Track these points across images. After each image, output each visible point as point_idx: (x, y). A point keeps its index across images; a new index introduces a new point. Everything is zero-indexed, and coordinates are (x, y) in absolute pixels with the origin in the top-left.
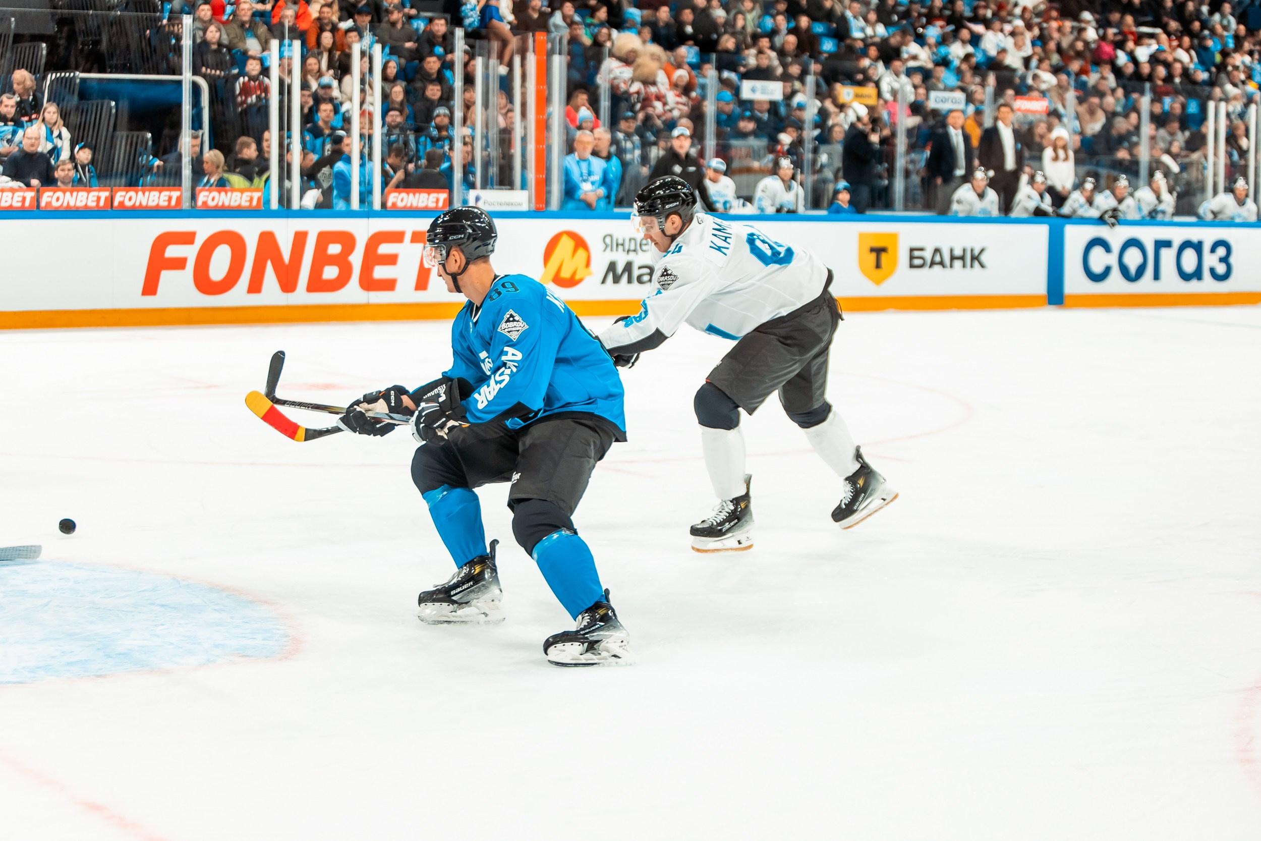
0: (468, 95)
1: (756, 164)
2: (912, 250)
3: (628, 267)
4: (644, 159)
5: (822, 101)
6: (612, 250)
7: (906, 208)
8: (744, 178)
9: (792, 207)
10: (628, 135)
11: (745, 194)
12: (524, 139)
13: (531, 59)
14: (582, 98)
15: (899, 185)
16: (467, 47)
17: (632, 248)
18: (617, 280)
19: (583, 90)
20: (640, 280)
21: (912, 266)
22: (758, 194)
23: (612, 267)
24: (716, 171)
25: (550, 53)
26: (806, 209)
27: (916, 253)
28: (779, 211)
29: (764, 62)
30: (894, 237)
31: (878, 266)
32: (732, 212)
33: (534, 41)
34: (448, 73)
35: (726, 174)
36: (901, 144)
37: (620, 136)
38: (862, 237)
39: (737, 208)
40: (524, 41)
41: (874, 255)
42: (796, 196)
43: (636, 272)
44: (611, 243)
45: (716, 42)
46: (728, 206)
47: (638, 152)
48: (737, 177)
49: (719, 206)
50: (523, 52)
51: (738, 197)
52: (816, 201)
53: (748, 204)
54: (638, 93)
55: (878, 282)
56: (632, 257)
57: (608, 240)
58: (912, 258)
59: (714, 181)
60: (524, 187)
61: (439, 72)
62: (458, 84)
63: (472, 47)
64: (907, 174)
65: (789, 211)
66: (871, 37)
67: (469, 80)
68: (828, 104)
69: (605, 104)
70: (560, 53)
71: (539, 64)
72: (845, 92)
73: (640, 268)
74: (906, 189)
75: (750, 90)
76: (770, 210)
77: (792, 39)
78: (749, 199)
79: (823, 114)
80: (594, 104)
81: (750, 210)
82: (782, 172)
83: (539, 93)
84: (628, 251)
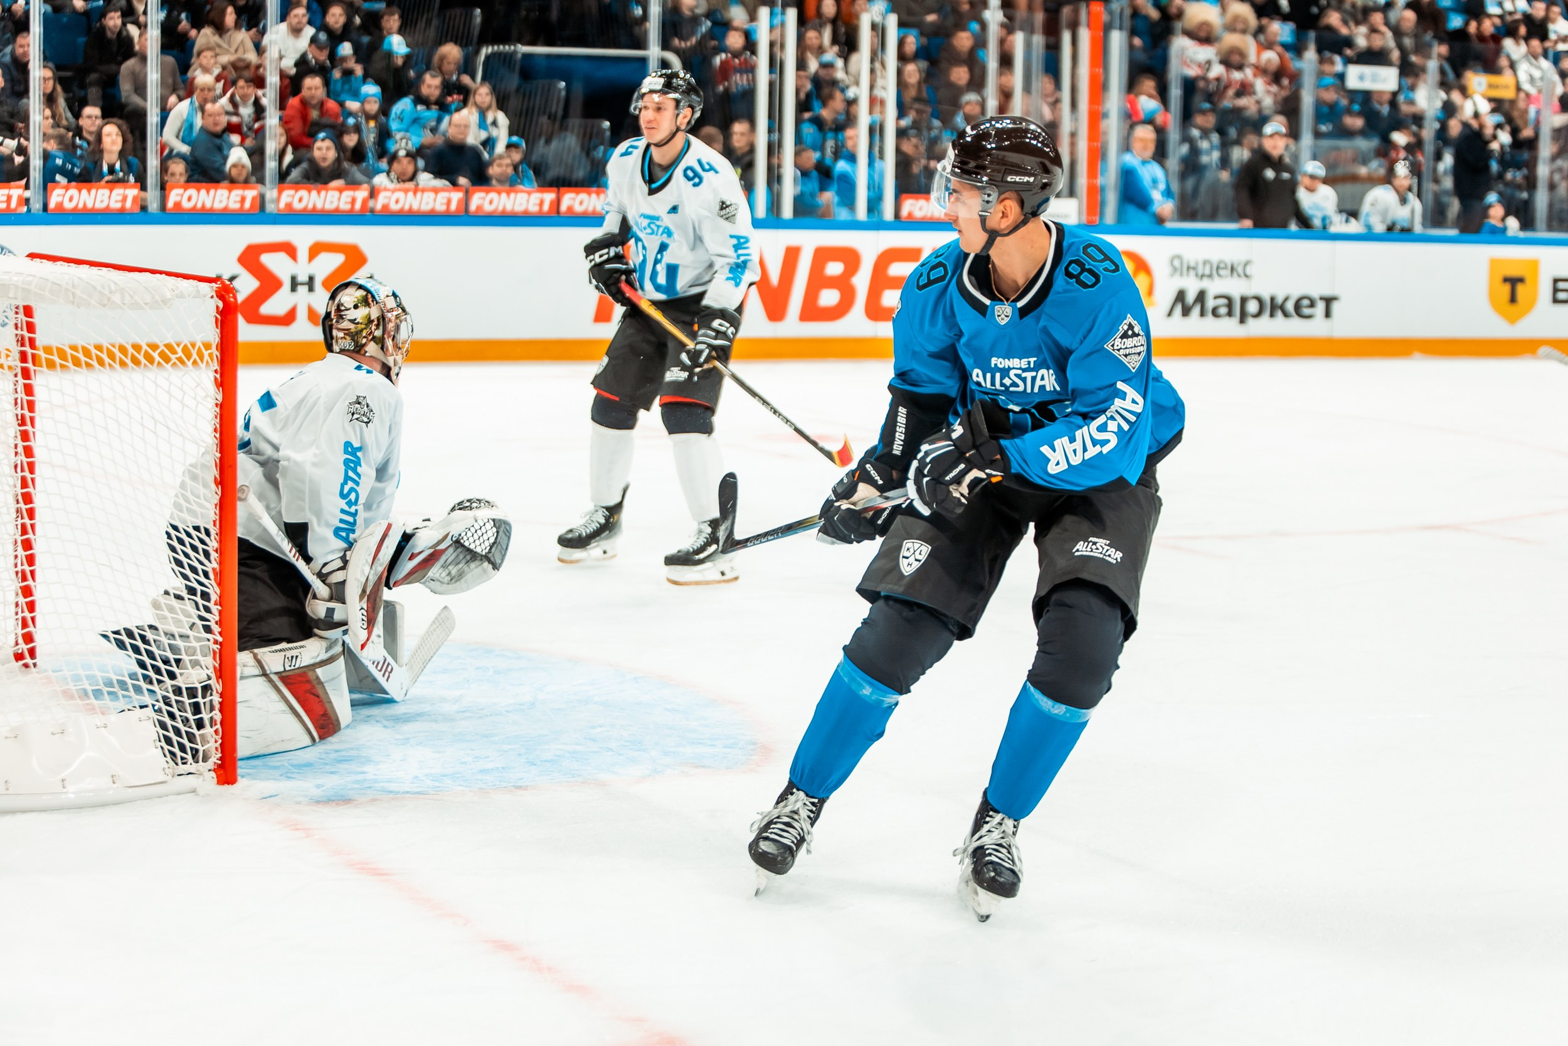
0: (1004, 79)
1: (1363, 171)
2: (1556, 281)
3: (1201, 297)
4: (1225, 162)
5: (1447, 93)
6: (1181, 275)
7: (1550, 228)
8: (1349, 188)
9: (1406, 225)
10: (1205, 133)
11: (1349, 207)
12: (1073, 135)
13: (1084, 34)
14: (1149, 84)
15: (1541, 200)
16: (1005, 20)
17: (1207, 272)
18: (1186, 312)
19: (1150, 76)
20: (1215, 313)
21: (1556, 301)
22: (1366, 208)
23: (1181, 296)
24: (1313, 177)
25: (1107, 28)
26: (1424, 225)
27: (1561, 285)
28: (1390, 229)
29: (1378, 42)
30: (1534, 264)
31: (1513, 299)
32: (1333, 229)
33: (1089, 13)
34: (981, 53)
35: (1326, 181)
36: (1546, 149)
37: (1195, 133)
38: (1494, 263)
39: (1339, 225)
40: (1076, 12)
41: (1507, 288)
42: (1413, 211)
43: (1210, 303)
44: (1180, 266)
45: (1318, 17)
46: (1327, 222)
47: (1216, 155)
48: (1340, 187)
49: (1317, 222)
50: (1074, 27)
51: (1341, 211)
52: (1436, 216)
53: (1353, 220)
54: (1218, 79)
55: (1513, 320)
56: (1205, 284)
57: (1177, 263)
58: (1556, 290)
59: (1311, 190)
60: (1072, 193)
61: (972, 52)
62: (992, 64)
63: (1009, 17)
64: (1552, 187)
65: (1403, 230)
66: (1511, 13)
67: (1006, 61)
68: (1456, 96)
69: (1175, 92)
70: (1121, 29)
71: (1094, 41)
72: (1477, 81)
73: (1216, 297)
74: (1551, 206)
75: (1359, 77)
76: (1380, 228)
77: (1410, 16)
78: (1353, 214)
79: (1449, 109)
80: (1162, 93)
81: (1354, 227)
82: (1397, 182)
83: (1093, 79)
84: (1202, 276)
